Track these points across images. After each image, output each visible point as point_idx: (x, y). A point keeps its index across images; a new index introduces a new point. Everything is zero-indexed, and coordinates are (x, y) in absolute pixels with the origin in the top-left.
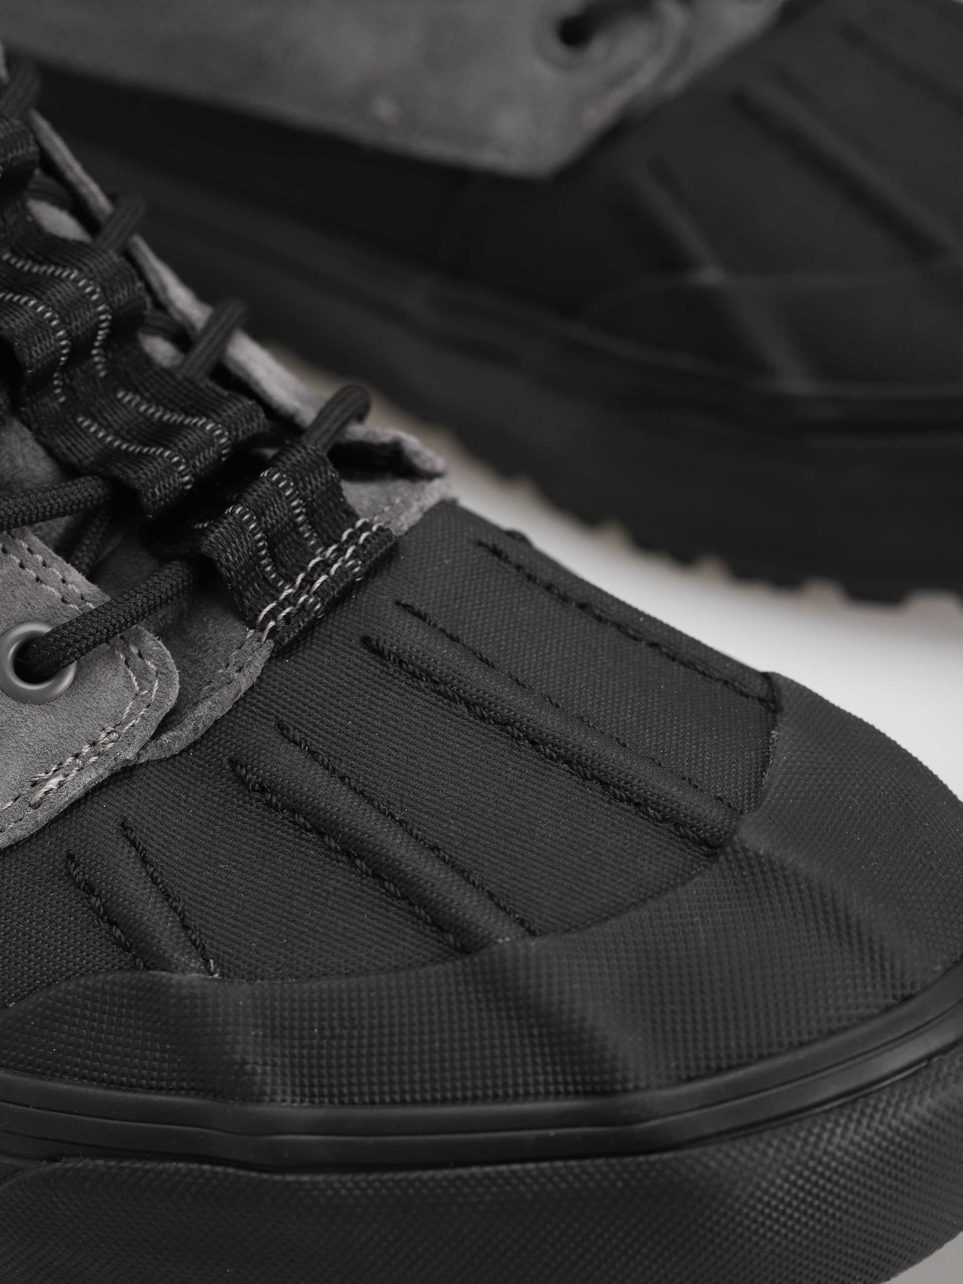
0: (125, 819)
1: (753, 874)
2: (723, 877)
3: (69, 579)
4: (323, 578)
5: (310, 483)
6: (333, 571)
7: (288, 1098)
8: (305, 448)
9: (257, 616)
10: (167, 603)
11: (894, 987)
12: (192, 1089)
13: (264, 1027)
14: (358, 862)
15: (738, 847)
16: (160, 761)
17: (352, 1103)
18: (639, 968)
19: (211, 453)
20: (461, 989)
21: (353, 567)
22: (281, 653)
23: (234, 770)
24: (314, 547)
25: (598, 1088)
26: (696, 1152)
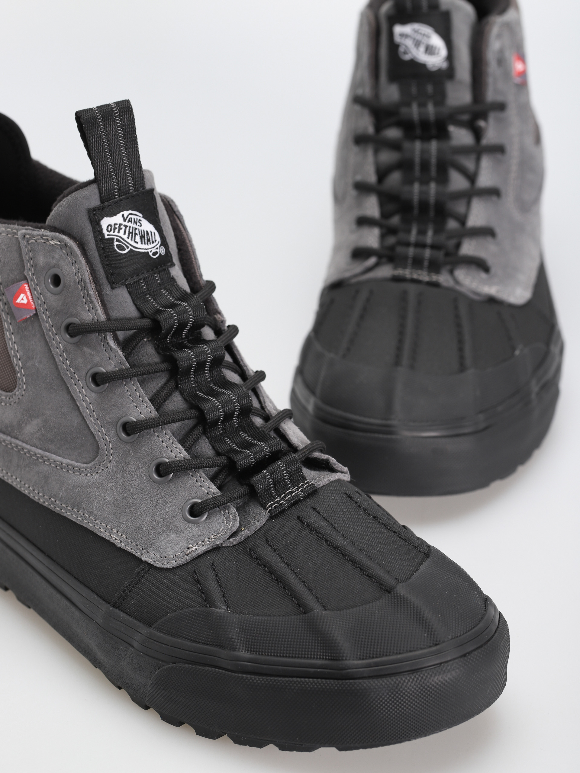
0: (214, 562)
1: (398, 601)
2: (389, 601)
3: (211, 487)
4: (290, 496)
5: (291, 467)
6: (293, 495)
7: (244, 651)
8: (291, 455)
9: (266, 505)
10: (239, 498)
11: (433, 640)
12: (216, 645)
13: (240, 628)
14: (280, 583)
15: (395, 592)
16: (229, 547)
17: (262, 654)
18: (355, 624)
19: (262, 454)
20: (300, 624)
21: (300, 494)
22: (272, 517)
23: (250, 552)
24: (290, 487)
25: (335, 658)
26: (360, 681)
